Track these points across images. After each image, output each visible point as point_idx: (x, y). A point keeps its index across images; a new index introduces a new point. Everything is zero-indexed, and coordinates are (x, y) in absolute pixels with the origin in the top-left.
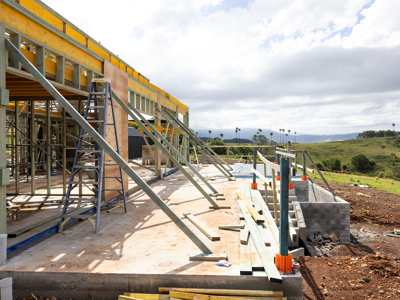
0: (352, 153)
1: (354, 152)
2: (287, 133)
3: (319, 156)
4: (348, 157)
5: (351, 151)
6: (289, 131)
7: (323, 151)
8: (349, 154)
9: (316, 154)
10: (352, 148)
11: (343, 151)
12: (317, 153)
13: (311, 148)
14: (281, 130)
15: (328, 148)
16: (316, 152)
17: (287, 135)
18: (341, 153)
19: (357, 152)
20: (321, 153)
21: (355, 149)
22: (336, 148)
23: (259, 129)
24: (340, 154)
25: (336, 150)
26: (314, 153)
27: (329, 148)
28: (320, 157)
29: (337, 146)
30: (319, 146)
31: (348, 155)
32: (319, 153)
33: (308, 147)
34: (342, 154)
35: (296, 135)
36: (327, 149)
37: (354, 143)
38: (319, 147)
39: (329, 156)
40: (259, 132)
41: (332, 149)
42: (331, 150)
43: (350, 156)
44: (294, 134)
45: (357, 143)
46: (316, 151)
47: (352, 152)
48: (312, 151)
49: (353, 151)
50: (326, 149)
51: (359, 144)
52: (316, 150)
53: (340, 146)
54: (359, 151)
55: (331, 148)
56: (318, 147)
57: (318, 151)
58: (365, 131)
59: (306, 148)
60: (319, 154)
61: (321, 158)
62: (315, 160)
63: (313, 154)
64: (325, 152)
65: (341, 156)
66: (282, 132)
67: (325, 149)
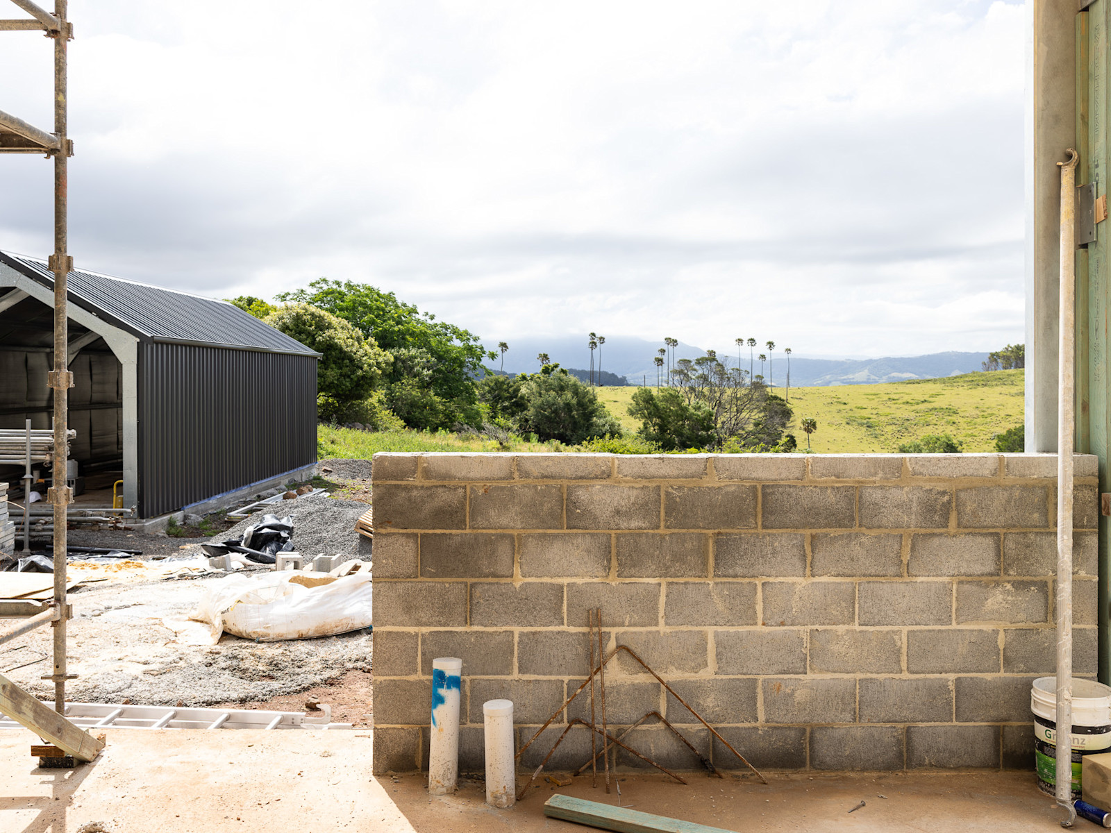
0: (989, 419)
1: (993, 414)
2: (765, 351)
3: (877, 428)
4: (974, 434)
5: (983, 411)
6: (771, 344)
7: (887, 411)
8: (978, 421)
9: (865, 421)
10: (983, 402)
11: (954, 413)
12: (870, 419)
13: (845, 404)
14: (740, 340)
15: (904, 403)
16: (867, 416)
17: (763, 357)
18: (950, 418)
19: (1002, 414)
20: (883, 418)
21: (993, 405)
22: (930, 402)
23: (667, 337)
24: (948, 422)
25: (931, 407)
26: (860, 421)
27: (908, 403)
28: (880, 432)
29: (932, 396)
30: (870, 397)
31: (975, 424)
32: (874, 419)
33: (835, 400)
34: (954, 423)
35: (790, 356)
36: (901, 406)
37: (986, 385)
38: (873, 399)
39: (910, 429)
40: (665, 347)
41: (918, 404)
42: (914, 408)
43: (981, 428)
44: (785, 356)
45: (996, 385)
46: (865, 413)
47: (985, 414)
48: (851, 414)
49: (989, 411)
50: (897, 406)
51: (1005, 389)
52: (862, 408)
53: (942, 396)
54: (1010, 414)
55: (914, 402)
56: (870, 400)
57: (872, 414)
58: (1012, 346)
59: (830, 401)
60: (875, 422)
61: (883, 437)
62: (866, 442)
63: (854, 423)
64: (893, 416)
65: (952, 428)
66: (746, 349)
67: (892, 406)
